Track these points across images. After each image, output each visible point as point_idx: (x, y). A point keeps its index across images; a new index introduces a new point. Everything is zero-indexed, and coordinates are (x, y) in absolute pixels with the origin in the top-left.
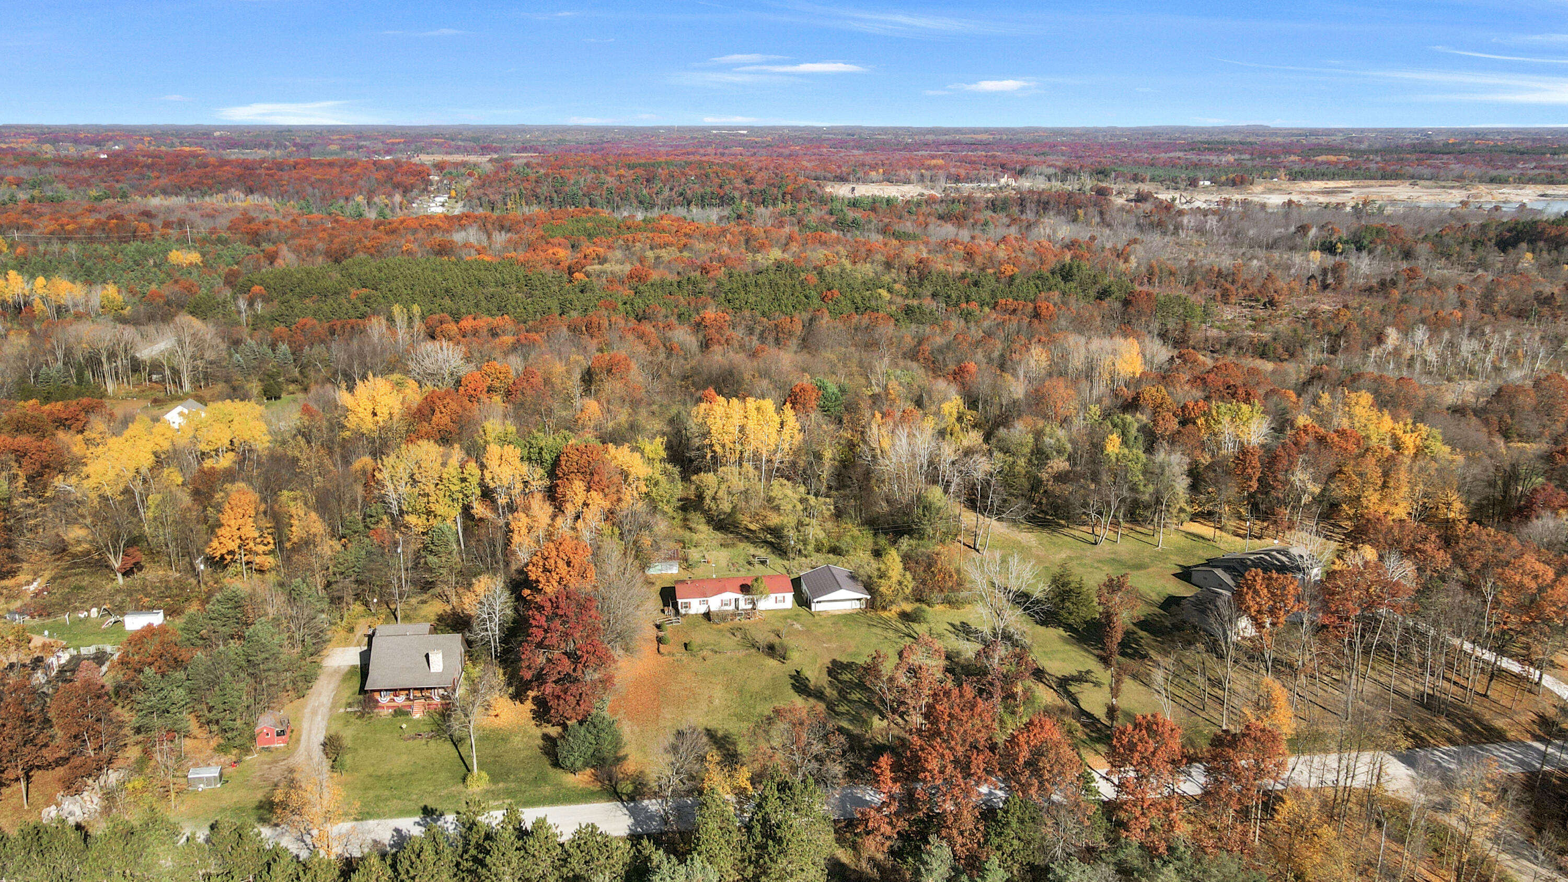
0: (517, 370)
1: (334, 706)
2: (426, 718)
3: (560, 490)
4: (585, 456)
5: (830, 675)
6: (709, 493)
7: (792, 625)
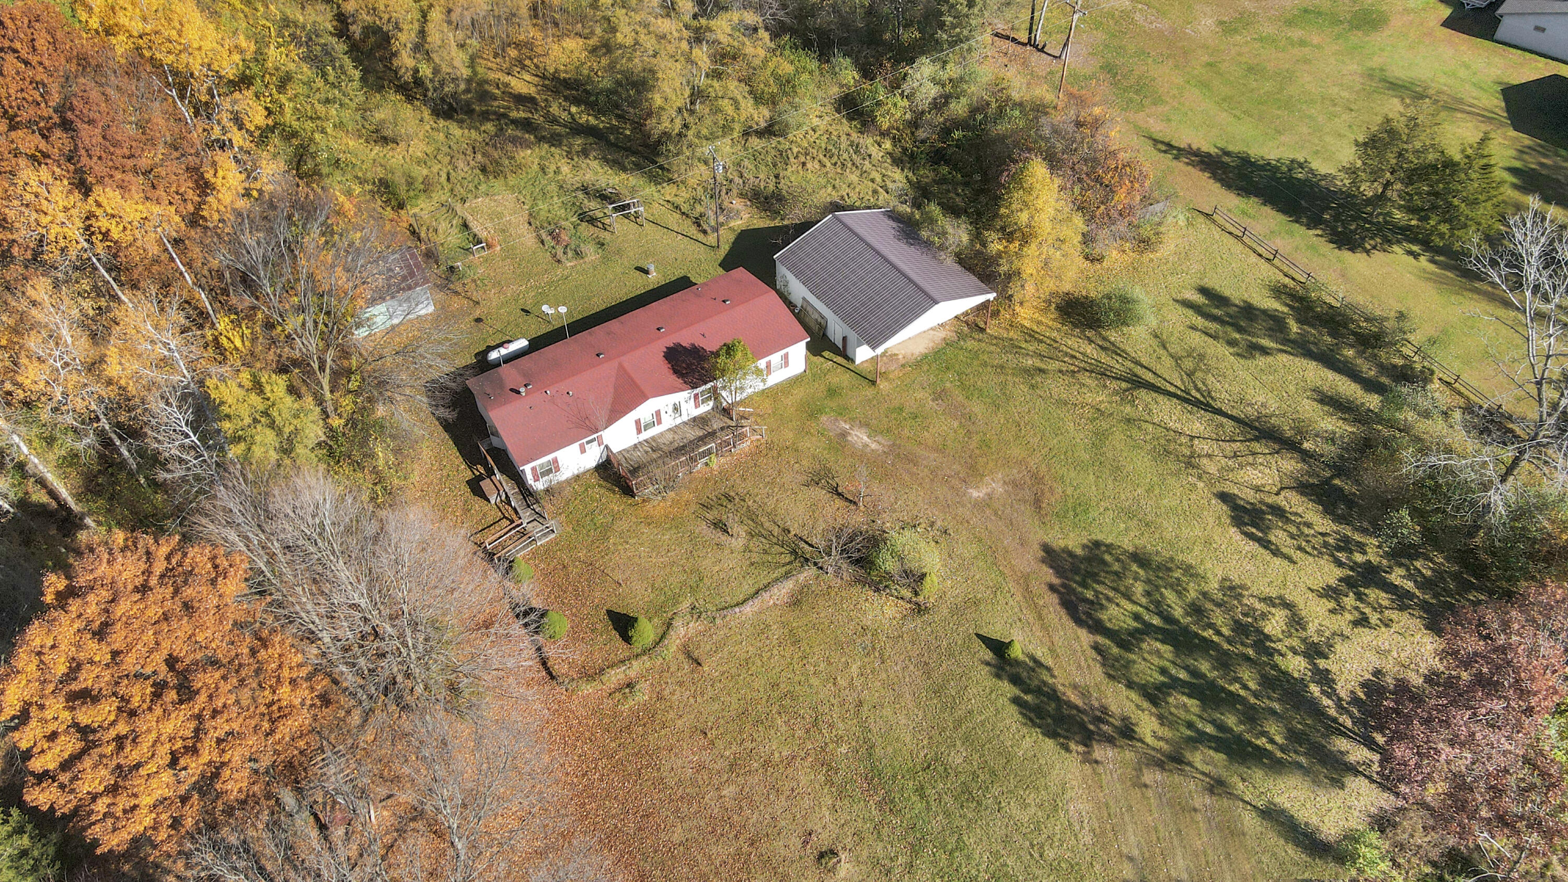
5: (1079, 622)
6: (403, 37)
7: (844, 435)
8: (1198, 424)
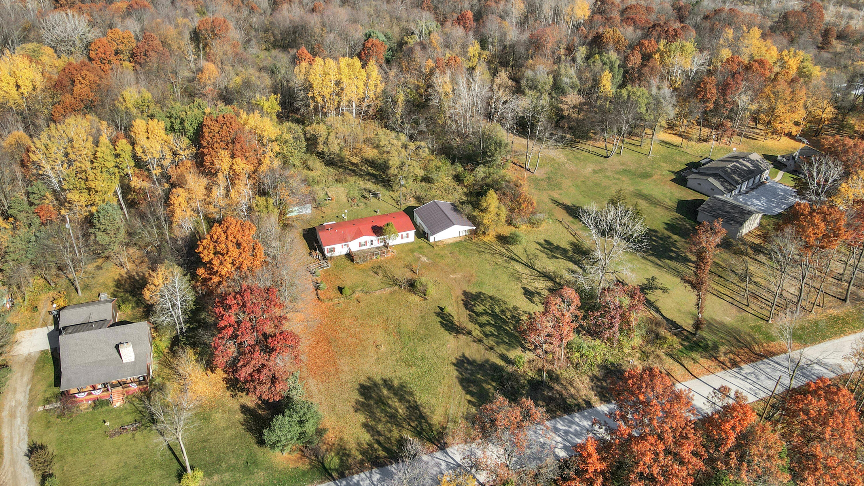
0: (135, 32)
1: (31, 404)
2: (127, 405)
3: (208, 159)
4: (225, 127)
5: (467, 308)
6: (321, 139)
7: (419, 258)
8: (527, 271)
